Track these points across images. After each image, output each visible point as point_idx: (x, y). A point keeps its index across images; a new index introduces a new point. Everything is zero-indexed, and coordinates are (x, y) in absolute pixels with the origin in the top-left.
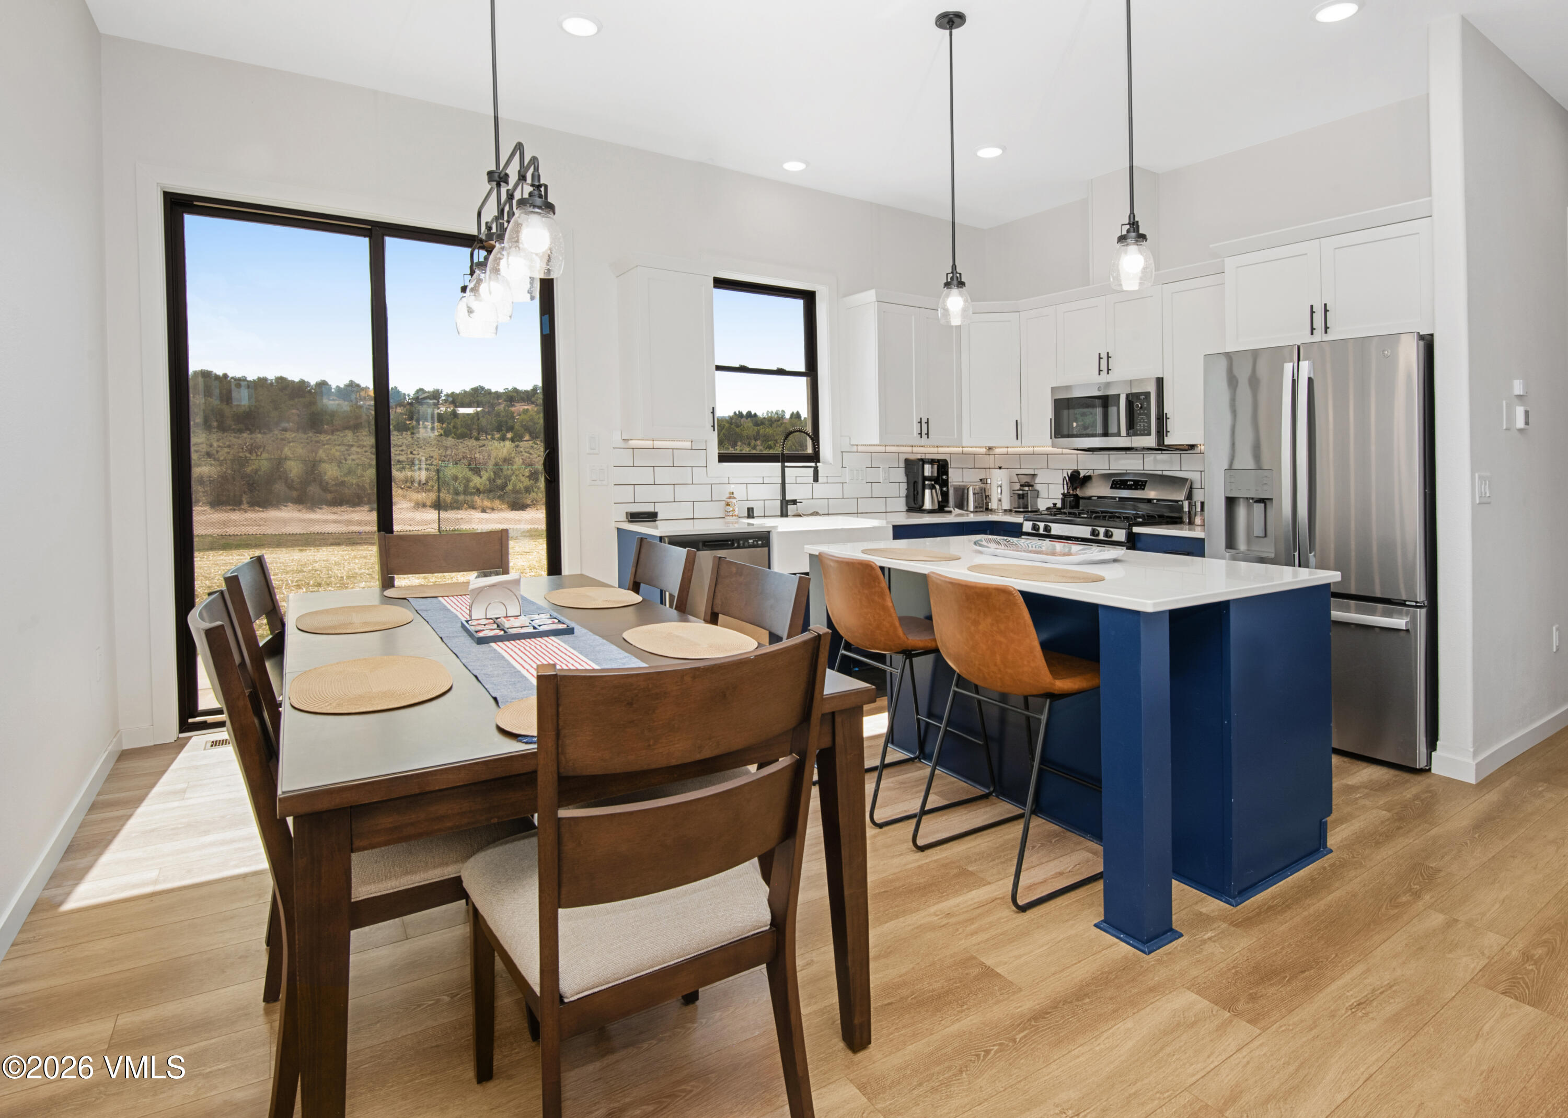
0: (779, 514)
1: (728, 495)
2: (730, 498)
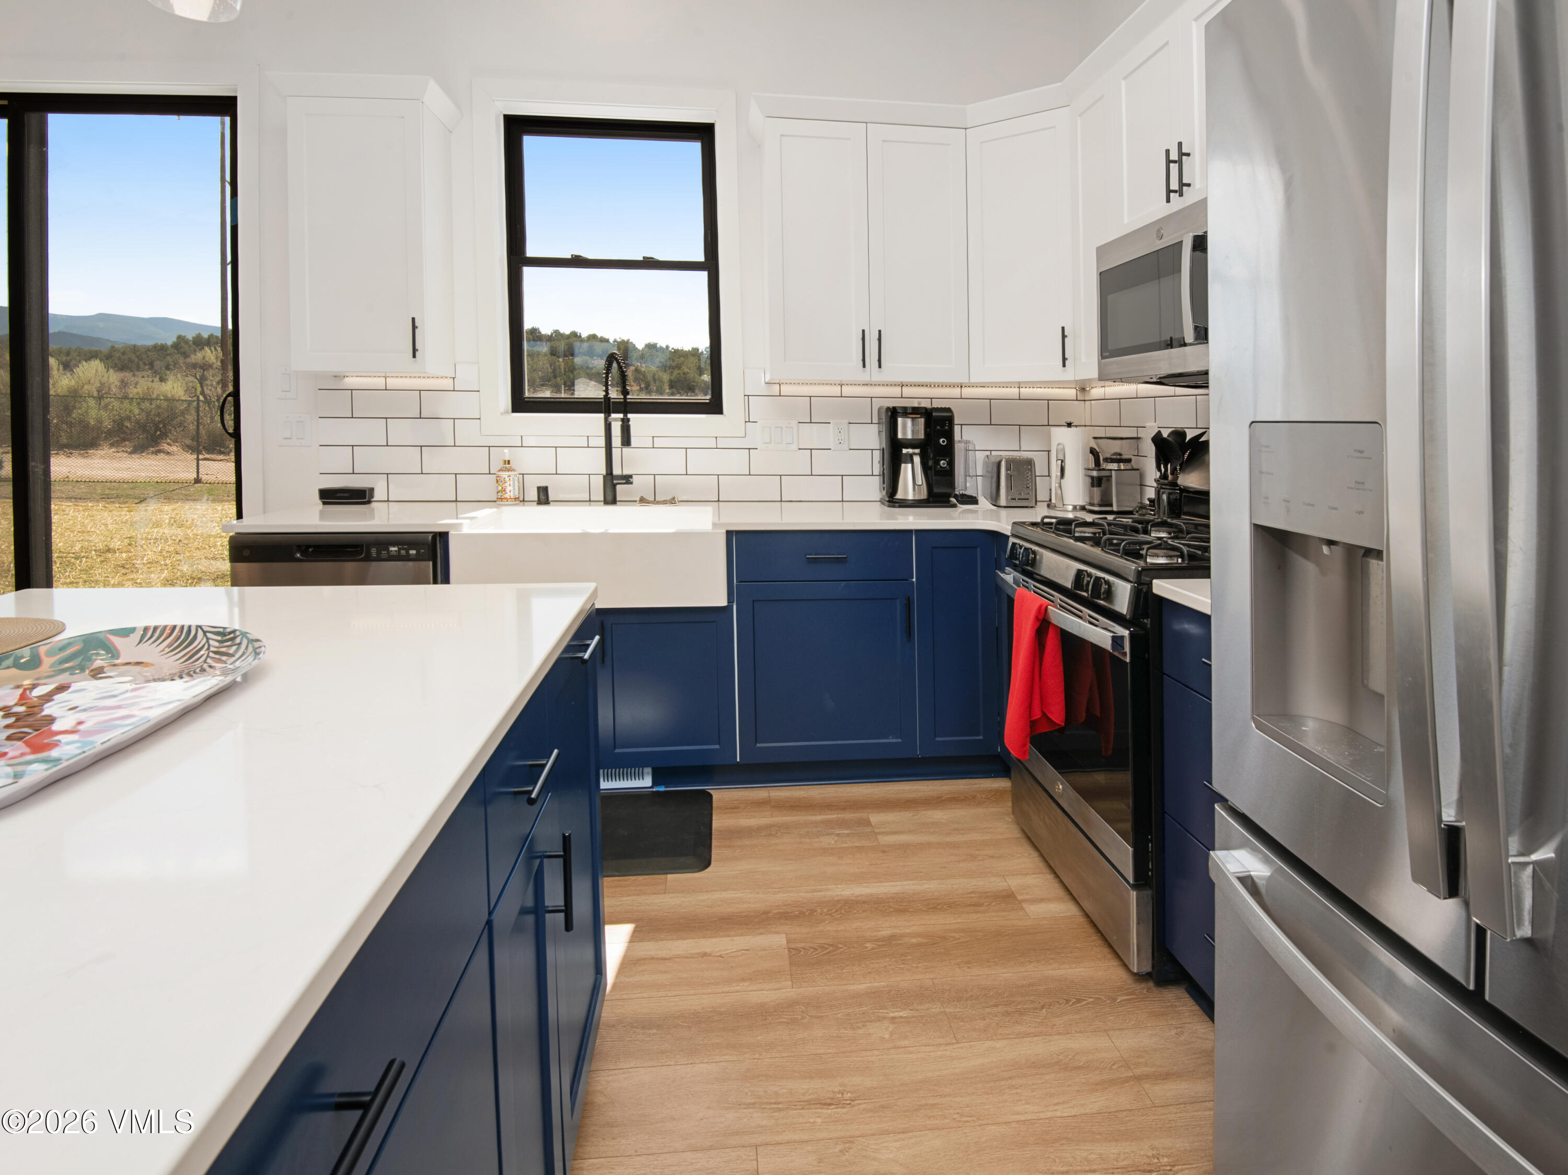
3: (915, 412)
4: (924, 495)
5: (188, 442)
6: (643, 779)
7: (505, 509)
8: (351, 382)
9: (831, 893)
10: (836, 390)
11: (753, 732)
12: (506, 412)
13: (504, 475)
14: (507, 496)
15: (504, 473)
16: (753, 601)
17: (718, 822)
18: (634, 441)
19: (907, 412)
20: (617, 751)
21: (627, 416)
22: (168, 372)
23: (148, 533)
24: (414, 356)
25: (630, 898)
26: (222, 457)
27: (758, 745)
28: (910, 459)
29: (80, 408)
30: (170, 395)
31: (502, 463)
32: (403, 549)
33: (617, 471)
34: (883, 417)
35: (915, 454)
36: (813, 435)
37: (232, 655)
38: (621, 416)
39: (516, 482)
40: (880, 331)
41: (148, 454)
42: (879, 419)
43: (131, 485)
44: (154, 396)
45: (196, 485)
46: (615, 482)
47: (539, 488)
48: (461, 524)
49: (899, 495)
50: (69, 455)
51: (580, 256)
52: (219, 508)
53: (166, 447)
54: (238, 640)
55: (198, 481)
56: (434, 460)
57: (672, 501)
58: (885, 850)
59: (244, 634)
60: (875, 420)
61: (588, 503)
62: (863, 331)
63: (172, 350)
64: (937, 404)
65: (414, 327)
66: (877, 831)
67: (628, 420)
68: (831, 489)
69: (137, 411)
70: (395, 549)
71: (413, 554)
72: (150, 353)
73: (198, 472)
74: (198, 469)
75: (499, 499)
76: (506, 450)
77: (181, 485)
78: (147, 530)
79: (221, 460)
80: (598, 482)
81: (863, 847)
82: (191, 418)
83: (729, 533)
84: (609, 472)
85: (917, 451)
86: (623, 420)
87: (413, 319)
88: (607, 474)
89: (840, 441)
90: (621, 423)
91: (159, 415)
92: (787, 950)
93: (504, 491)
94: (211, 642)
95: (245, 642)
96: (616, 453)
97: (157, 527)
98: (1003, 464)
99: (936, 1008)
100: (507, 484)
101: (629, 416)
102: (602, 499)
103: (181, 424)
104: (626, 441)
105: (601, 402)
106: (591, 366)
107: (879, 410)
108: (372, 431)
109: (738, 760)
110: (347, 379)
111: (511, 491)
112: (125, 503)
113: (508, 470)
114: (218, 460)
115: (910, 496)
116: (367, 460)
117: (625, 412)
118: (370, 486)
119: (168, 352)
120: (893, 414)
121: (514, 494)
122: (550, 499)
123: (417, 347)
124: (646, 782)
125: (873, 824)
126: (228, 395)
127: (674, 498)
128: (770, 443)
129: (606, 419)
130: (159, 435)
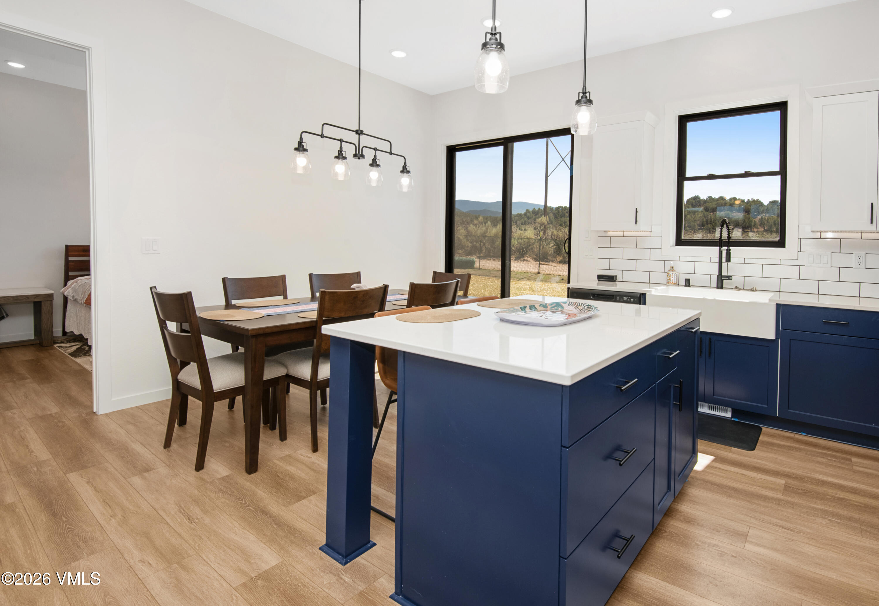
5: (535, 256)
6: (727, 413)
7: (670, 287)
8: (610, 234)
9: (815, 476)
10: (859, 236)
11: (786, 403)
12: (673, 246)
13: (671, 273)
14: (671, 282)
15: (670, 272)
16: (790, 340)
17: (761, 438)
18: (732, 260)
20: (714, 397)
21: (729, 248)
22: (522, 226)
23: (522, 293)
24: (636, 223)
25: (714, 449)
26: (546, 263)
27: (789, 410)
29: (498, 241)
30: (528, 237)
31: (670, 268)
32: (629, 298)
33: (724, 273)
36: (840, 260)
37: (591, 311)
38: (726, 248)
39: (676, 277)
41: (520, 261)
43: (516, 273)
44: (523, 237)
45: (538, 275)
46: (723, 278)
47: (686, 280)
48: (651, 291)
50: (494, 260)
51: (712, 174)
52: (547, 285)
53: (526, 258)
54: (592, 307)
55: (539, 273)
56: (641, 266)
57: (752, 289)
58: (855, 472)
59: (593, 306)
61: (709, 288)
62: (872, 204)
63: (524, 216)
65: (636, 212)
66: (853, 464)
67: (730, 250)
68: (853, 290)
69: (516, 243)
70: (626, 298)
71: (632, 301)
72: (516, 218)
73: (539, 269)
74: (539, 268)
75: (668, 283)
76: (672, 262)
77: (533, 274)
78: (522, 291)
79: (547, 265)
80: (714, 279)
81: (842, 467)
82: (537, 246)
83: (778, 306)
84: (720, 274)
86: (727, 250)
87: (636, 209)
88: (719, 275)
89: (859, 263)
90: (726, 251)
91: (524, 245)
92: (784, 485)
93: (670, 279)
94: (586, 307)
95: (594, 308)
96: (724, 265)
97: (525, 290)
99: (857, 525)
100: (672, 277)
101: (731, 248)
102: (716, 286)
103: (532, 249)
104: (728, 259)
105: (718, 242)
106: (731, 217)
108: (618, 253)
109: (777, 415)
110: (609, 233)
111: (673, 280)
112: (514, 280)
113: (672, 271)
114: (545, 265)
116: (615, 264)
117: (728, 246)
118: (616, 275)
119: (522, 217)
121: (674, 281)
122: (691, 285)
123: (637, 220)
124: (729, 415)
125: (852, 461)
126: (567, 239)
127: (754, 288)
128: (813, 263)
129: (720, 249)
130: (524, 253)
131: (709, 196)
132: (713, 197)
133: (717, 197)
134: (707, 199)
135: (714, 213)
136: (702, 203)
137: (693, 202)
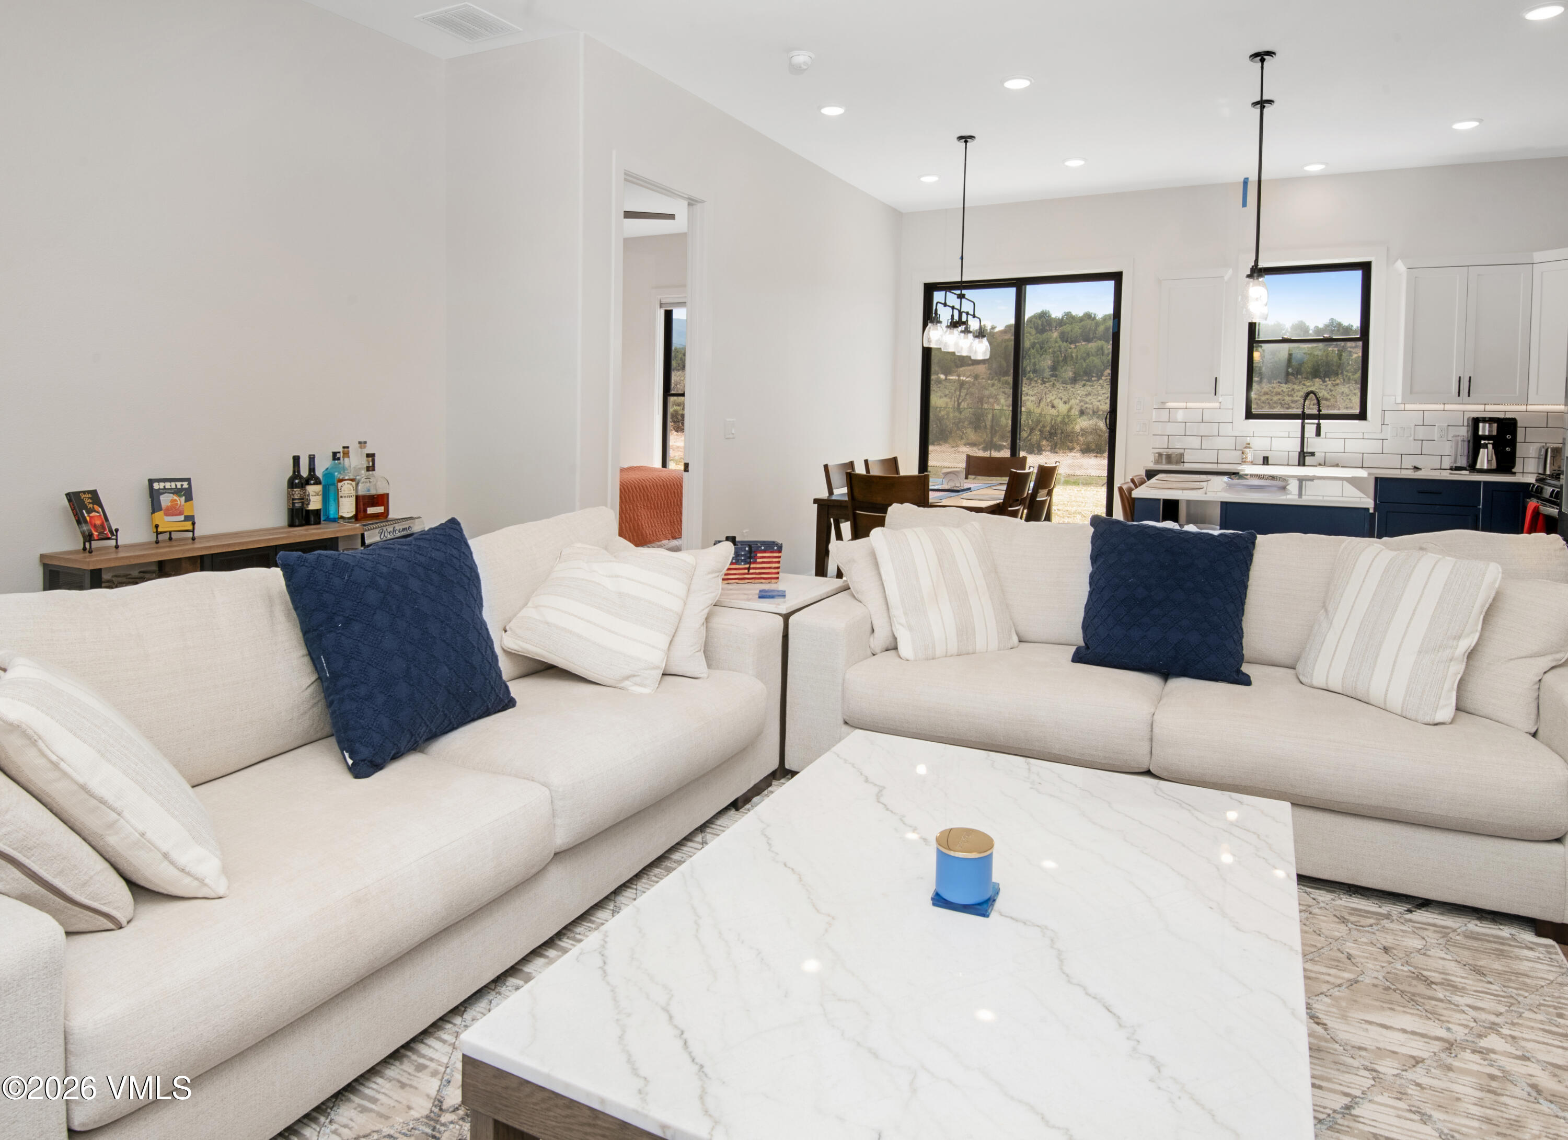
0: (1297, 464)
1: (1245, 446)
2: (1246, 448)
3: (1491, 420)
4: (1494, 466)
7: (1245, 467)
10: (1440, 408)
13: (1246, 450)
19: (1484, 420)
21: (1319, 421)
28: (1486, 446)
33: (1306, 449)
34: (1470, 423)
35: (1489, 443)
38: (1315, 421)
40: (1470, 378)
42: (1468, 424)
46: (1305, 455)
47: (1264, 457)
49: (1478, 466)
56: (1208, 442)
57: (1337, 465)
60: (1466, 424)
61: (1290, 465)
62: (1459, 377)
64: (1508, 416)
67: (1320, 423)
76: (1248, 438)
80: (1295, 456)
83: (1376, 479)
85: (1491, 442)
88: (1301, 451)
89: (1442, 435)
90: (1314, 424)
93: (1245, 458)
96: (1308, 440)
98: (1549, 450)
100: (1247, 455)
107: (1468, 419)
108: (1178, 428)
110: (1167, 404)
111: (1248, 458)
115: (1485, 467)
117: (1318, 419)
120: (1476, 422)
127: (1339, 464)
128: (1396, 436)
131: (1067, 311)
132: (1074, 314)
133: (1081, 314)
134: (1063, 317)
135: (1077, 344)
136: (1054, 324)
137: (1038, 324)
